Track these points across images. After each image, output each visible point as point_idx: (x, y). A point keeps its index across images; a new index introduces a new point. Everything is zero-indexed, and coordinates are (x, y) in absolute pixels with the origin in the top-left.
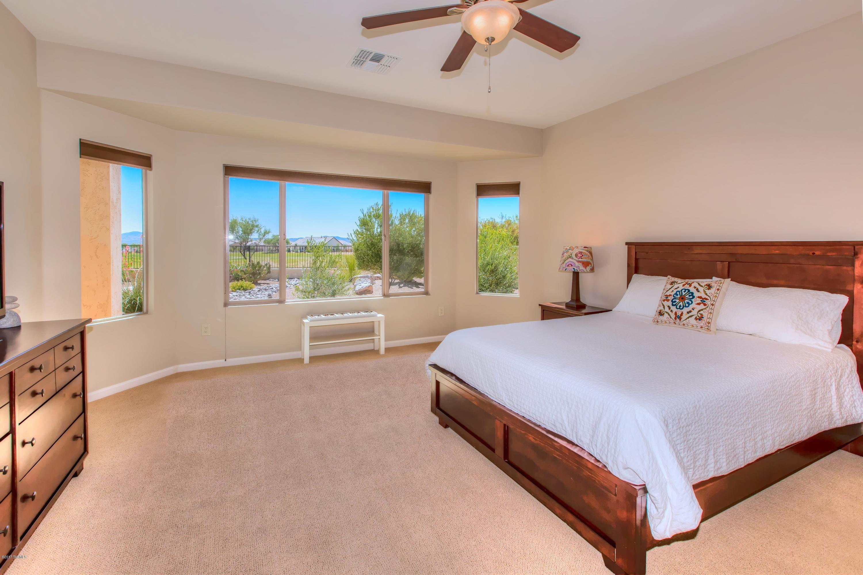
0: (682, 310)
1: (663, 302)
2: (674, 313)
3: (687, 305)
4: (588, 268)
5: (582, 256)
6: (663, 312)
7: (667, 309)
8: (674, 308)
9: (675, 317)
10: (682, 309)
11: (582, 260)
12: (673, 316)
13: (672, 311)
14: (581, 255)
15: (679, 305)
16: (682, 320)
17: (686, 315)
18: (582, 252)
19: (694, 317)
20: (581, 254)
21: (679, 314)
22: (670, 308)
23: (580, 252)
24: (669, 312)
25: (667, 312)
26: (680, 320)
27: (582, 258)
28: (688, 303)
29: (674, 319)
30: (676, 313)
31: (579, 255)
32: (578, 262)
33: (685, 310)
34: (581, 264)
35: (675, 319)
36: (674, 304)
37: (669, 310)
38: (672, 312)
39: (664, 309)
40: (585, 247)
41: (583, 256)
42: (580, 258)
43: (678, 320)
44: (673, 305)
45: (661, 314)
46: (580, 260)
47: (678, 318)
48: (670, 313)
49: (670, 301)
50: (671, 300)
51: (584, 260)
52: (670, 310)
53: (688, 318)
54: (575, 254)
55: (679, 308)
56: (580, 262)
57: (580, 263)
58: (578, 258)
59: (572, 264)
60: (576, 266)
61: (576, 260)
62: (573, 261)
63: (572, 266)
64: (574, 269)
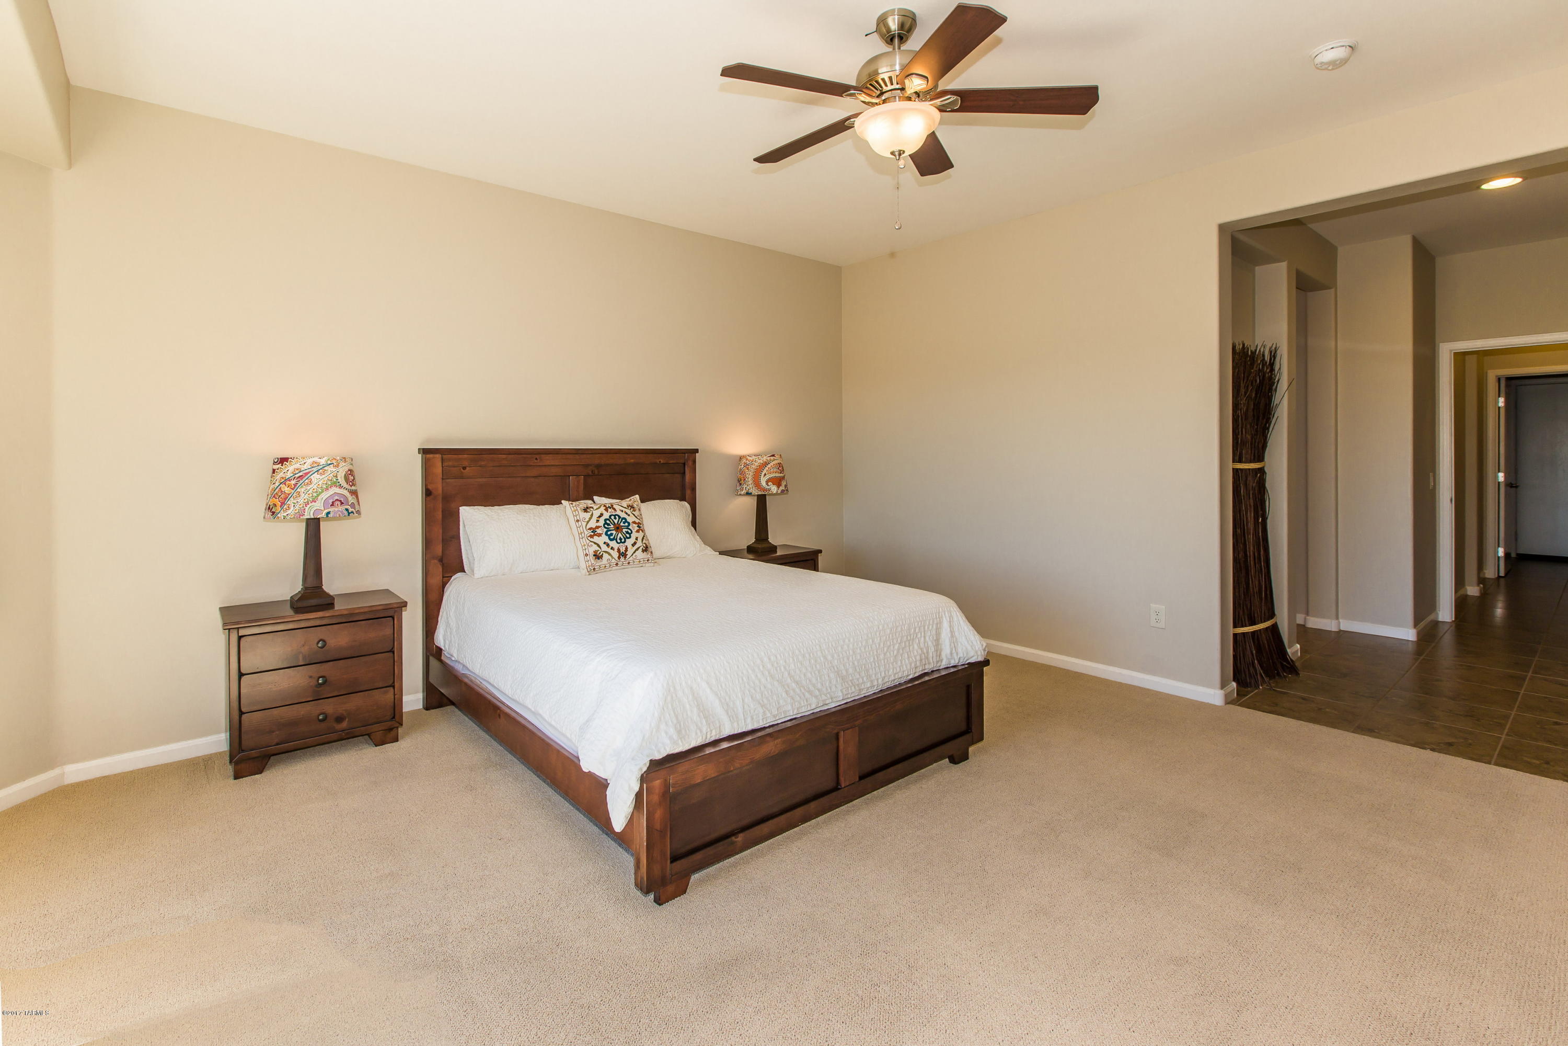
0: (626, 544)
1: (592, 540)
2: (616, 550)
3: (628, 536)
5: (354, 481)
6: (600, 553)
7: (604, 548)
8: (613, 544)
9: (618, 555)
10: (625, 542)
11: (355, 488)
12: (615, 554)
13: (612, 548)
14: (353, 477)
15: (618, 538)
16: (628, 557)
17: (631, 548)
18: (352, 471)
19: (640, 550)
20: (352, 475)
21: (622, 550)
22: (608, 545)
23: (350, 471)
24: (609, 550)
25: (606, 552)
26: (625, 557)
27: (354, 485)
28: (627, 532)
29: (617, 559)
30: (619, 550)
31: (351, 478)
32: (352, 492)
33: (629, 542)
34: (355, 499)
35: (619, 558)
36: (612, 537)
37: (608, 547)
38: (614, 550)
39: (601, 548)
42: (352, 485)
43: (622, 559)
44: (611, 540)
45: (598, 556)
46: (353, 488)
47: (622, 556)
48: (611, 552)
49: (604, 535)
50: (604, 533)
52: (610, 547)
53: (634, 552)
54: (342, 475)
55: (621, 542)
57: (354, 496)
58: (350, 485)
59: (342, 500)
60: (350, 504)
61: (347, 489)
62: (342, 493)
63: (342, 503)
64: (347, 510)
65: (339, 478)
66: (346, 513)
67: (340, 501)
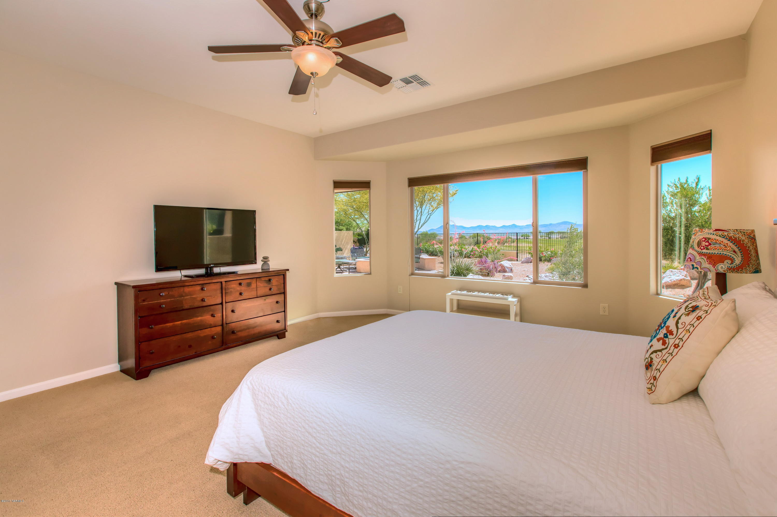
4: (722, 265)
5: (708, 246)
11: (708, 251)
14: (707, 244)
18: (709, 239)
20: (708, 242)
23: (706, 239)
27: (707, 249)
31: (704, 244)
32: (701, 254)
34: (705, 259)
40: (716, 230)
41: (710, 244)
42: (704, 249)
46: (705, 251)
51: (714, 252)
54: (697, 241)
56: (704, 255)
57: (703, 257)
58: (701, 248)
59: (692, 258)
60: (696, 262)
61: (697, 251)
62: (693, 253)
63: (691, 260)
64: (693, 265)
65: (694, 243)
66: (691, 267)
67: (690, 259)
